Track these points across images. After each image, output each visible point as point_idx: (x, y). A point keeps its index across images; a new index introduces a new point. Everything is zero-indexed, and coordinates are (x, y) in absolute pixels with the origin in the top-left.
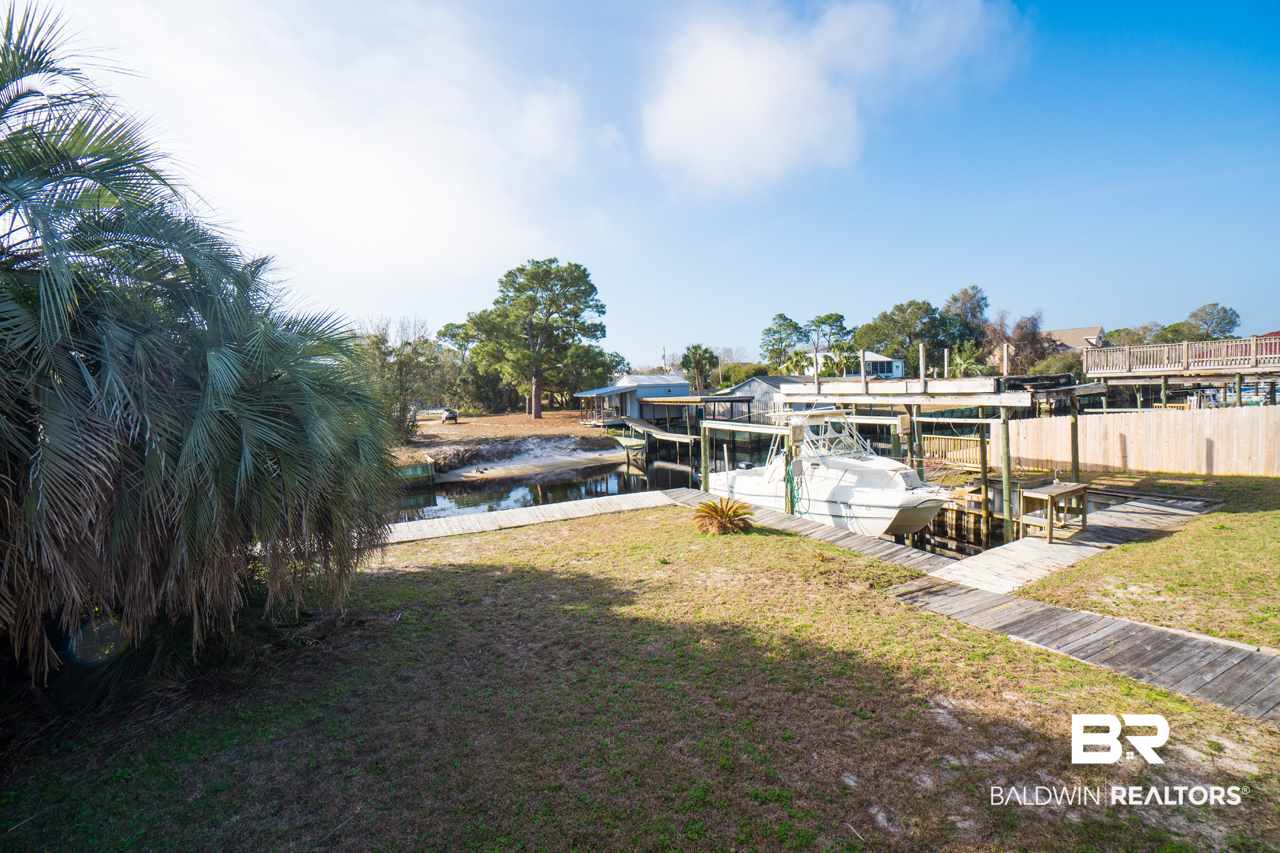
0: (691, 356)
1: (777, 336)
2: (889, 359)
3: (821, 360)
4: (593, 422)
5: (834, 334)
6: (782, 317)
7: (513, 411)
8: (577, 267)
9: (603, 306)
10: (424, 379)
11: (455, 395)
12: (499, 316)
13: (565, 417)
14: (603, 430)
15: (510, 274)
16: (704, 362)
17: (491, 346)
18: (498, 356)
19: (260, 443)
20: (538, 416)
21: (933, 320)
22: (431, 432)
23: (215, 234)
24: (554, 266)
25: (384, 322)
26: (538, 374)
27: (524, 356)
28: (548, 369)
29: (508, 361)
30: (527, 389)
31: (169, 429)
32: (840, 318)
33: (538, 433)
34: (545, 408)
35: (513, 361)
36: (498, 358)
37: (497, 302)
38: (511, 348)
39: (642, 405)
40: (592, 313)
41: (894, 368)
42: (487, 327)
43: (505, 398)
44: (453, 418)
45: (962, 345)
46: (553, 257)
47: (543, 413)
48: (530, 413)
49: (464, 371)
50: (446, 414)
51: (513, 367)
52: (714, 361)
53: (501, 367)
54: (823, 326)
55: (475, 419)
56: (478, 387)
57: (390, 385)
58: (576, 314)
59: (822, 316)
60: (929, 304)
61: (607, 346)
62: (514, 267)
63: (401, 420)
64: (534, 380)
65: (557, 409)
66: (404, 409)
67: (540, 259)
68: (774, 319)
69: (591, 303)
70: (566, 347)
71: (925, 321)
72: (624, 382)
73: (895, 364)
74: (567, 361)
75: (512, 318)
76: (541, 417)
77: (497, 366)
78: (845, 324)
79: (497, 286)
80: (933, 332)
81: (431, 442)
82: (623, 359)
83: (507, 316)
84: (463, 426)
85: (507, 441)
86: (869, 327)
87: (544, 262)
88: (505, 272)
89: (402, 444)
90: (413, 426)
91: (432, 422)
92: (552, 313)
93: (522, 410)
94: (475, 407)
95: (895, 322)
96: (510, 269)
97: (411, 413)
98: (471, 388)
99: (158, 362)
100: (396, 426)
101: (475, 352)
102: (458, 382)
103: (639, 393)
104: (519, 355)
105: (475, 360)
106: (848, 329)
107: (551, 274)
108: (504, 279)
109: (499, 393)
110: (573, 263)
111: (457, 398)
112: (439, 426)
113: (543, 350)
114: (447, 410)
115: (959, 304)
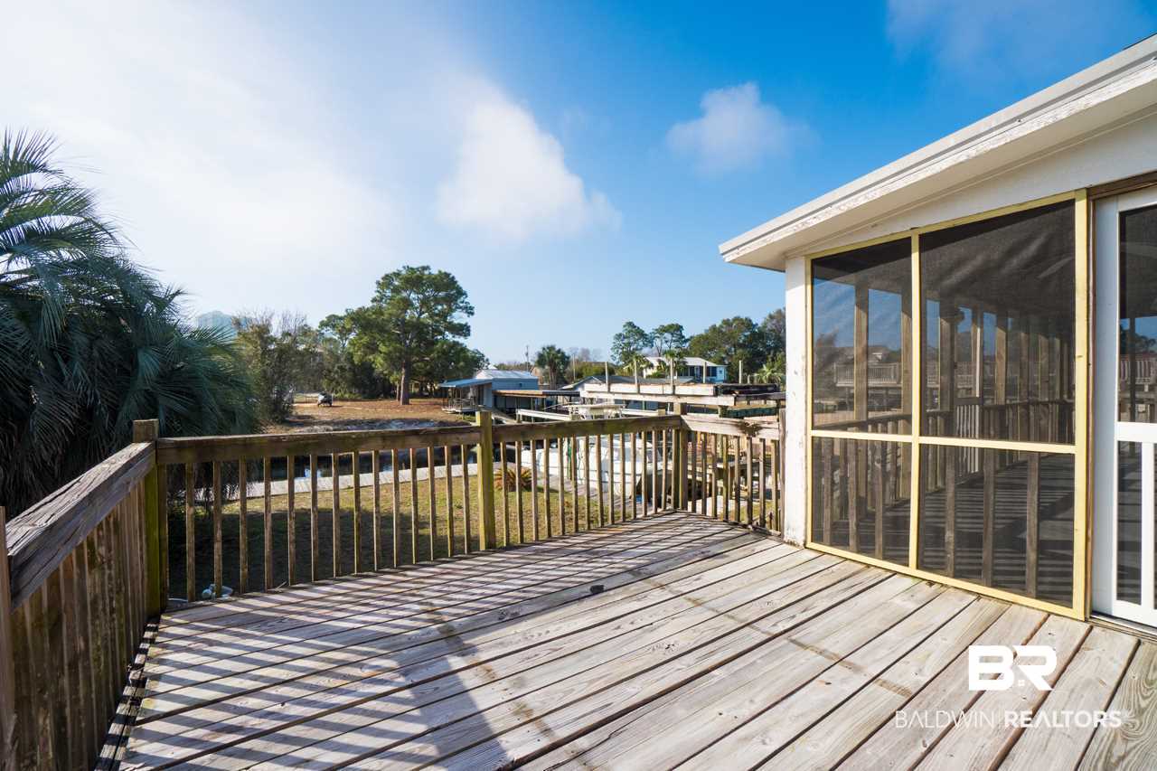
0: (546, 355)
1: (626, 341)
2: (714, 365)
3: (656, 364)
4: (453, 409)
5: (675, 341)
6: (630, 324)
7: (386, 397)
8: (447, 275)
9: (471, 308)
10: (302, 366)
11: (332, 381)
12: (374, 313)
13: (431, 404)
14: (462, 416)
15: (387, 277)
16: (557, 361)
17: (365, 339)
18: (372, 348)
19: (170, 410)
20: (406, 402)
21: (754, 333)
22: (306, 413)
23: (143, 272)
24: (426, 272)
25: (268, 315)
26: (408, 366)
27: (395, 348)
28: (418, 361)
29: (381, 352)
30: (398, 378)
31: (110, 400)
32: (679, 328)
33: (403, 417)
34: (415, 396)
35: (385, 353)
36: (372, 349)
37: (374, 300)
38: (383, 342)
39: (497, 396)
40: (462, 314)
41: (718, 372)
42: (363, 322)
43: (380, 385)
44: (327, 401)
45: (775, 355)
46: (425, 265)
47: (410, 400)
48: (399, 399)
49: (342, 359)
50: (321, 397)
51: (385, 360)
52: (565, 360)
53: (374, 358)
54: (666, 334)
55: (349, 403)
56: (355, 375)
57: (269, 370)
58: (444, 315)
59: (666, 325)
60: (750, 321)
61: (470, 343)
62: (390, 270)
63: (279, 401)
64: (403, 371)
65: (426, 397)
66: (281, 393)
67: (415, 265)
68: (624, 326)
69: (461, 305)
70: (434, 343)
71: (746, 334)
72: (481, 376)
73: (718, 370)
74: (434, 355)
75: (386, 316)
76: (408, 403)
77: (371, 357)
78: (684, 333)
79: (375, 287)
80: (754, 343)
81: (305, 421)
82: (483, 356)
83: (382, 314)
84: (337, 409)
85: (373, 423)
86: (701, 337)
87: (417, 269)
88: (383, 275)
89: (278, 422)
90: (288, 407)
91: (308, 404)
92: (423, 313)
93: (394, 396)
94: (351, 393)
95: (724, 334)
96: (387, 273)
97: (288, 395)
98: (348, 375)
99: (106, 357)
100: (272, 407)
101: (352, 344)
102: (336, 368)
103: (495, 386)
104: (391, 348)
105: (351, 350)
106: (687, 337)
107: (423, 279)
108: (381, 281)
109: (373, 381)
110: (443, 271)
111: (334, 383)
112: (314, 408)
113: (413, 345)
114: (323, 395)
115: (774, 321)
